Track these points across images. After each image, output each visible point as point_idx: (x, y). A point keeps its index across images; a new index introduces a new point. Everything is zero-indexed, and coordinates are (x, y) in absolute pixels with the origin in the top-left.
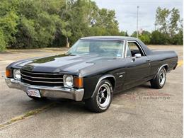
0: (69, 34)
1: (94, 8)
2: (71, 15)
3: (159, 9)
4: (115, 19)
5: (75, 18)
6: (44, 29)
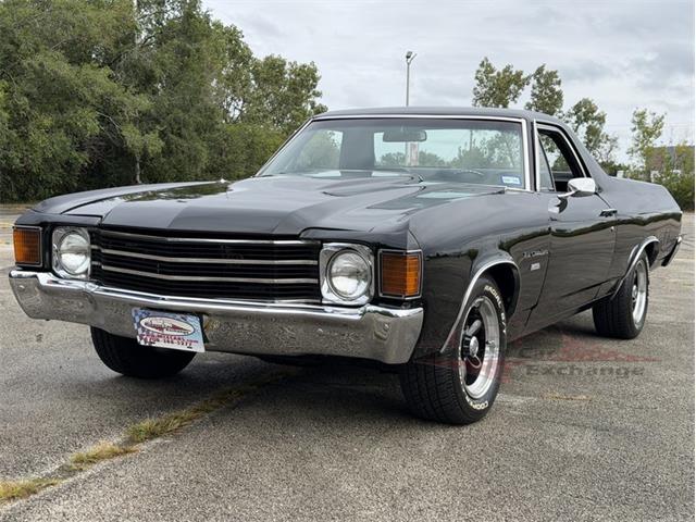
0: (154, 143)
1: (233, 54)
2: (158, 72)
3: (487, 68)
4: (318, 101)
5: (173, 83)
6: (47, 122)
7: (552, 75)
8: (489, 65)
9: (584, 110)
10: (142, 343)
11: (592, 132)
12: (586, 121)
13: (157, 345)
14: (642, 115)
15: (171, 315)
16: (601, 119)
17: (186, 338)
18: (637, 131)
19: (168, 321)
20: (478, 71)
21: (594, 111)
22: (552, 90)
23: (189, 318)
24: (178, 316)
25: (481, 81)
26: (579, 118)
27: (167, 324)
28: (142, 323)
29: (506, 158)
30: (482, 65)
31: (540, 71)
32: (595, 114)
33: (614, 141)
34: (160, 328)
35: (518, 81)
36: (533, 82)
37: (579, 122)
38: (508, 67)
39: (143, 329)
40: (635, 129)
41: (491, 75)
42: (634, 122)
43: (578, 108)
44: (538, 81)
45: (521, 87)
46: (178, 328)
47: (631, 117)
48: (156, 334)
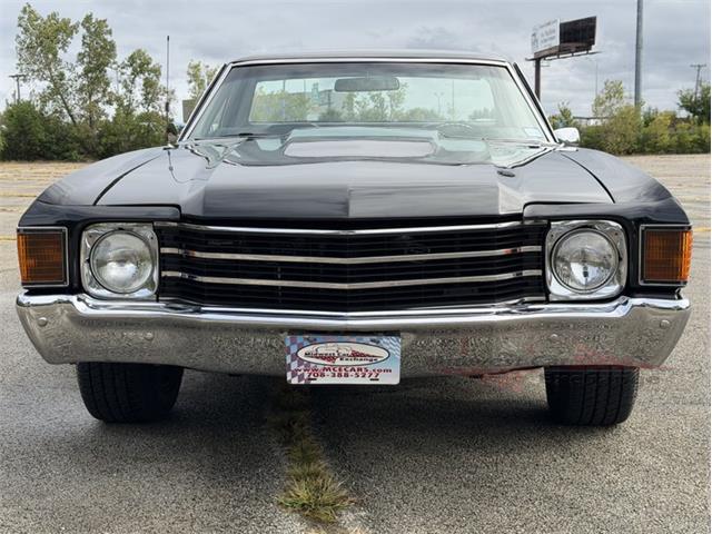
3: (30, 14)
7: (102, 23)
8: (32, 12)
9: (139, 62)
10: (295, 381)
11: (148, 84)
12: (141, 72)
13: (320, 381)
14: (196, 67)
15: (355, 339)
16: (157, 72)
17: (370, 368)
18: (193, 84)
19: (346, 347)
20: (20, 18)
21: (148, 64)
22: (105, 40)
23: (385, 340)
24: (367, 339)
25: (26, 30)
26: (134, 70)
27: (342, 352)
28: (301, 354)
29: (61, 112)
30: (24, 11)
31: (88, 19)
32: (150, 66)
33: (173, 93)
34: (331, 358)
35: (66, 29)
36: (82, 31)
37: (135, 73)
38: (54, 15)
39: (301, 361)
40: (190, 82)
41: (36, 23)
42: (189, 74)
43: (132, 59)
44: (88, 30)
45: (70, 35)
46: (362, 355)
47: (186, 68)
48: (320, 367)
